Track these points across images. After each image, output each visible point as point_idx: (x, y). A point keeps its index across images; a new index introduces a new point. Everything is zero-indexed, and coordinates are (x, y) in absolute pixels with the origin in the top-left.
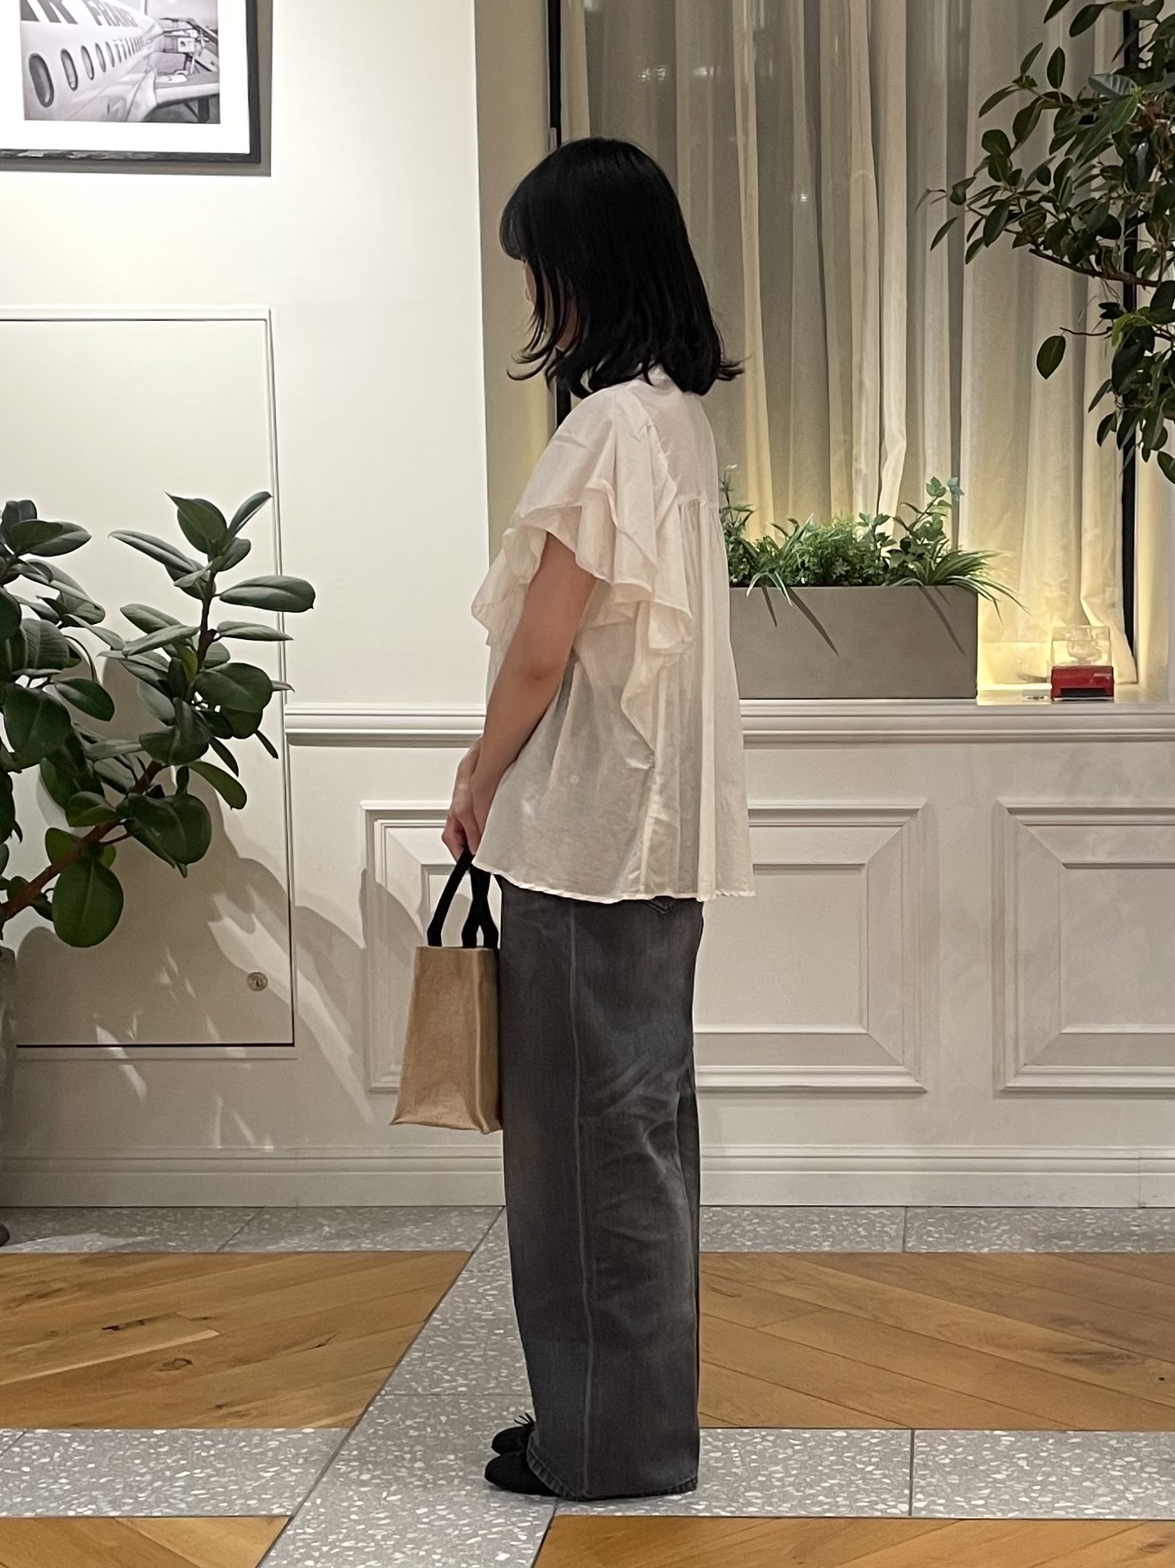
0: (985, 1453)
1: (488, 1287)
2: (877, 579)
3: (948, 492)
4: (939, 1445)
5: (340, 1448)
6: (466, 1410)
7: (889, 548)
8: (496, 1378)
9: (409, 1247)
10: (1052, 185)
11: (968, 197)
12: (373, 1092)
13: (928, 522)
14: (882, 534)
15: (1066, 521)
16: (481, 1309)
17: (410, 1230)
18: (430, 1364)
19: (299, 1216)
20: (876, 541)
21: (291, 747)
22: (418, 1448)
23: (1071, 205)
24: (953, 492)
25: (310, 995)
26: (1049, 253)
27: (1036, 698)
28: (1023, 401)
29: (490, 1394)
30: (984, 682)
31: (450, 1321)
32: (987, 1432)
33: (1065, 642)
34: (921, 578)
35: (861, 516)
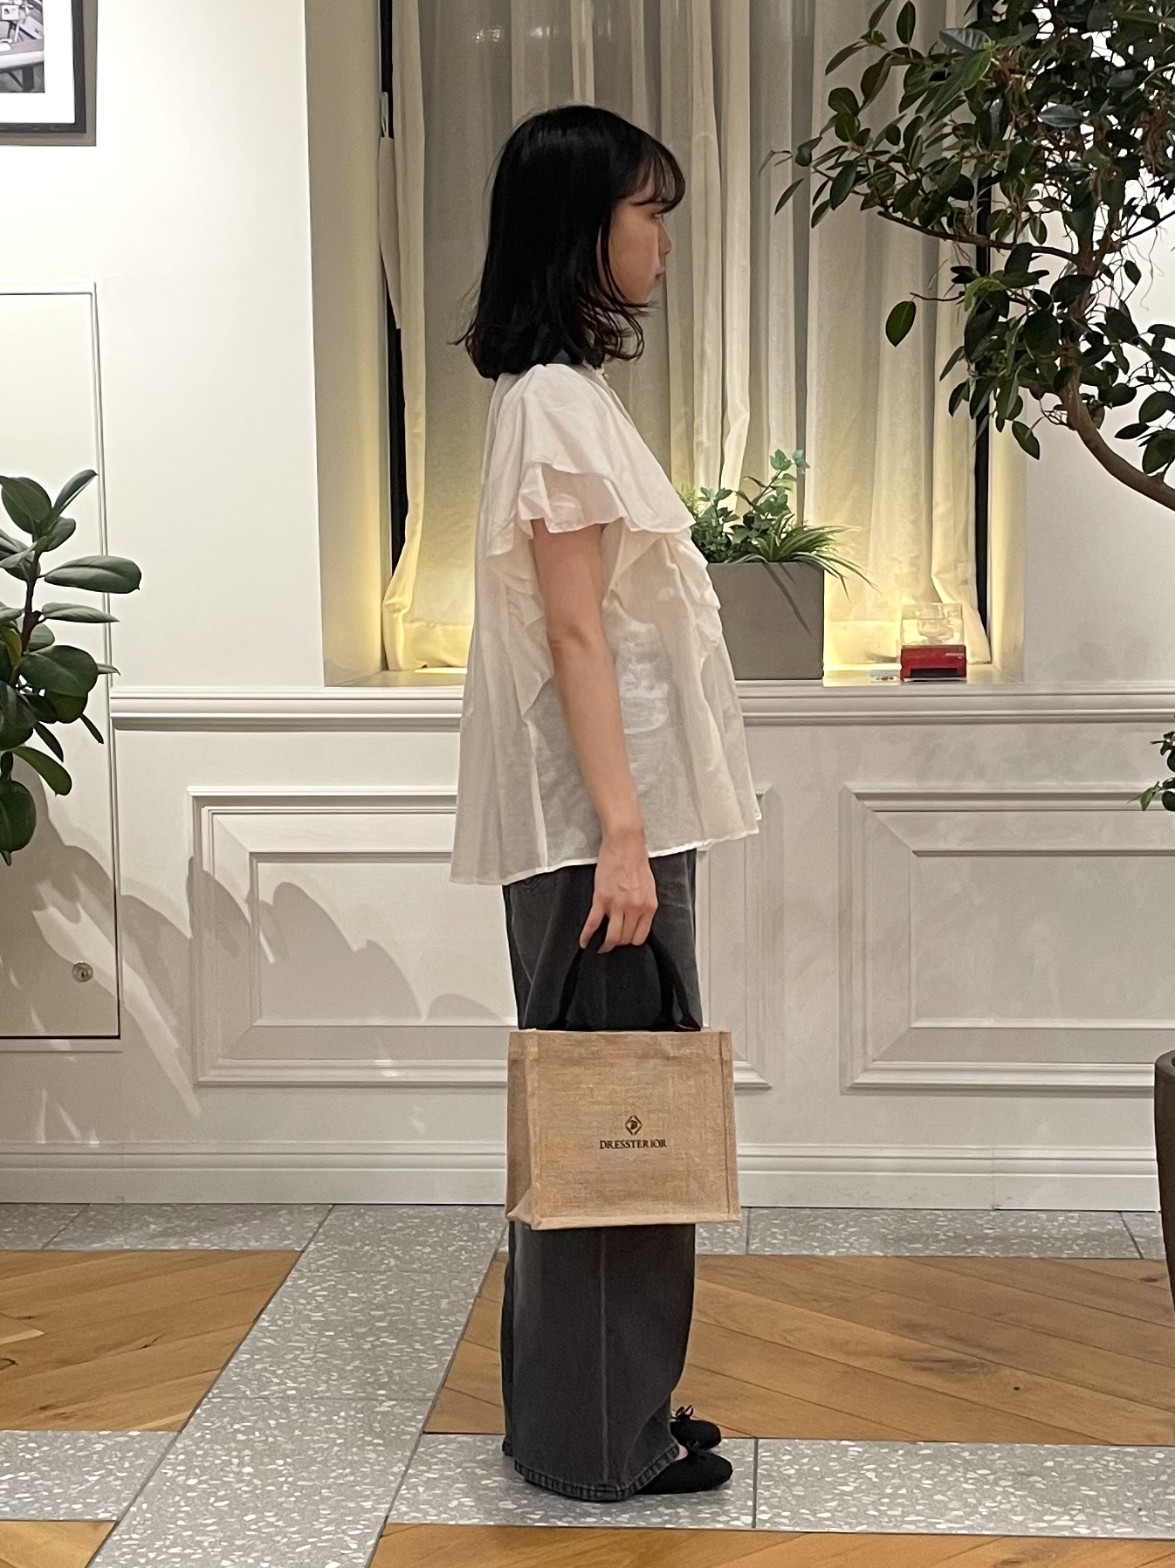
0: (831, 1464)
1: (318, 1287)
2: (720, 555)
3: (794, 465)
4: (784, 1455)
5: (167, 1451)
6: (295, 1414)
7: (732, 523)
8: (326, 1382)
9: (236, 1246)
10: (902, 145)
11: (813, 158)
12: (199, 1086)
13: (773, 496)
14: (725, 510)
15: (916, 495)
16: (311, 1310)
17: (240, 1229)
18: (258, 1367)
19: (122, 1213)
20: (718, 517)
21: (117, 731)
22: (247, 1452)
23: (922, 165)
24: (798, 465)
25: (136, 986)
26: (899, 215)
27: (885, 679)
28: (871, 368)
29: (321, 1398)
30: (832, 661)
31: (280, 1322)
32: (834, 1442)
33: (915, 621)
34: (766, 554)
35: (703, 490)
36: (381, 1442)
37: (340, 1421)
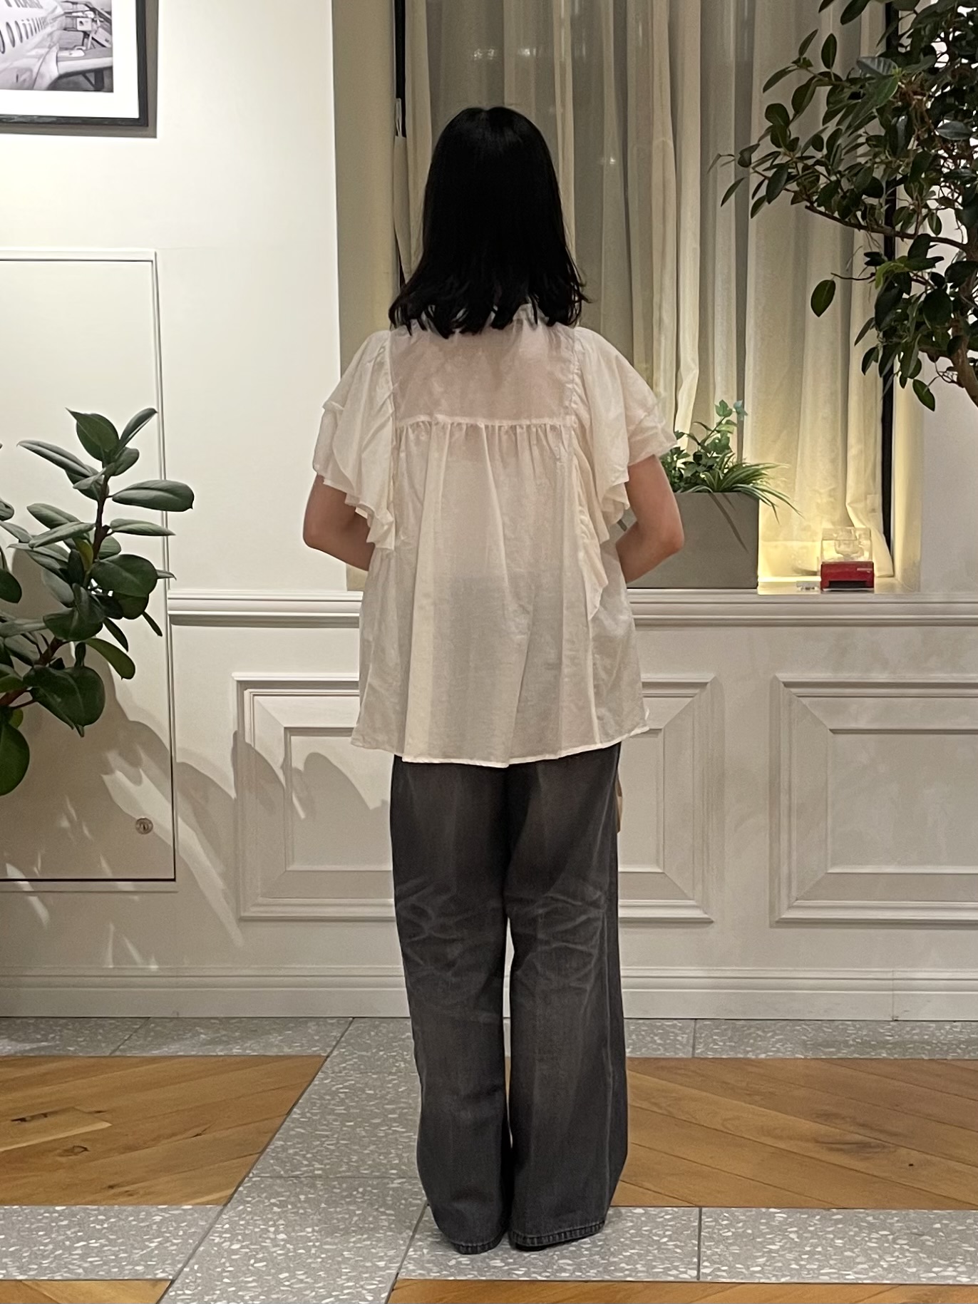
0: (761, 1227)
1: (341, 1086)
3: (734, 413)
4: (723, 1220)
5: (215, 1222)
6: (321, 1190)
7: (683, 460)
8: (347, 1163)
9: (273, 1052)
10: (825, 151)
11: (753, 161)
12: (242, 920)
13: (717, 438)
15: (834, 439)
16: (334, 1105)
17: (275, 1039)
18: (291, 1151)
19: (181, 1025)
21: (173, 626)
22: (281, 1222)
23: (841, 168)
24: (738, 413)
25: (189, 837)
26: (822, 209)
27: (807, 589)
28: (798, 335)
29: (342, 1177)
30: (765, 575)
31: (308, 1115)
32: (764, 1210)
33: (832, 542)
34: (711, 485)
36: (392, 1212)
37: (359, 1195)
